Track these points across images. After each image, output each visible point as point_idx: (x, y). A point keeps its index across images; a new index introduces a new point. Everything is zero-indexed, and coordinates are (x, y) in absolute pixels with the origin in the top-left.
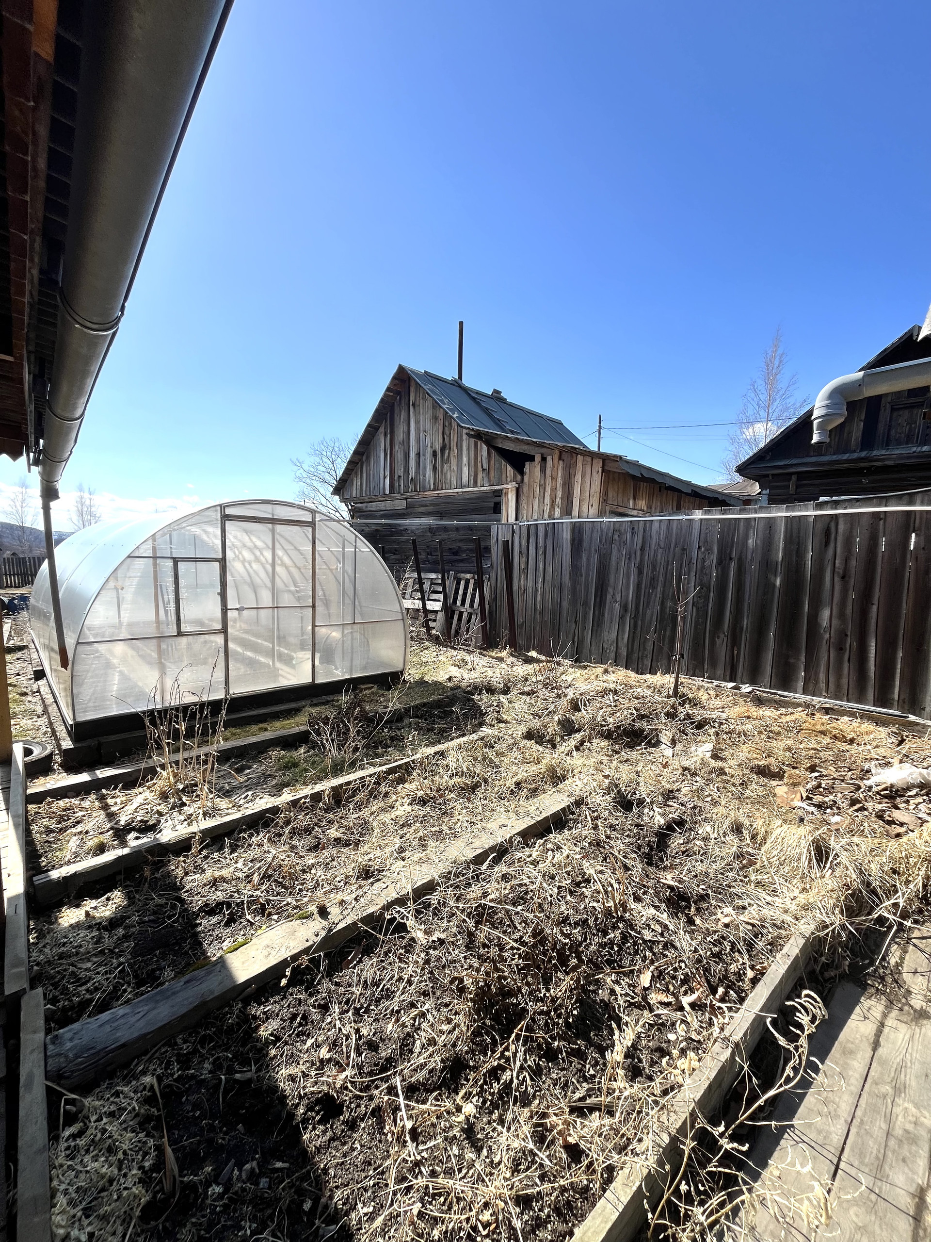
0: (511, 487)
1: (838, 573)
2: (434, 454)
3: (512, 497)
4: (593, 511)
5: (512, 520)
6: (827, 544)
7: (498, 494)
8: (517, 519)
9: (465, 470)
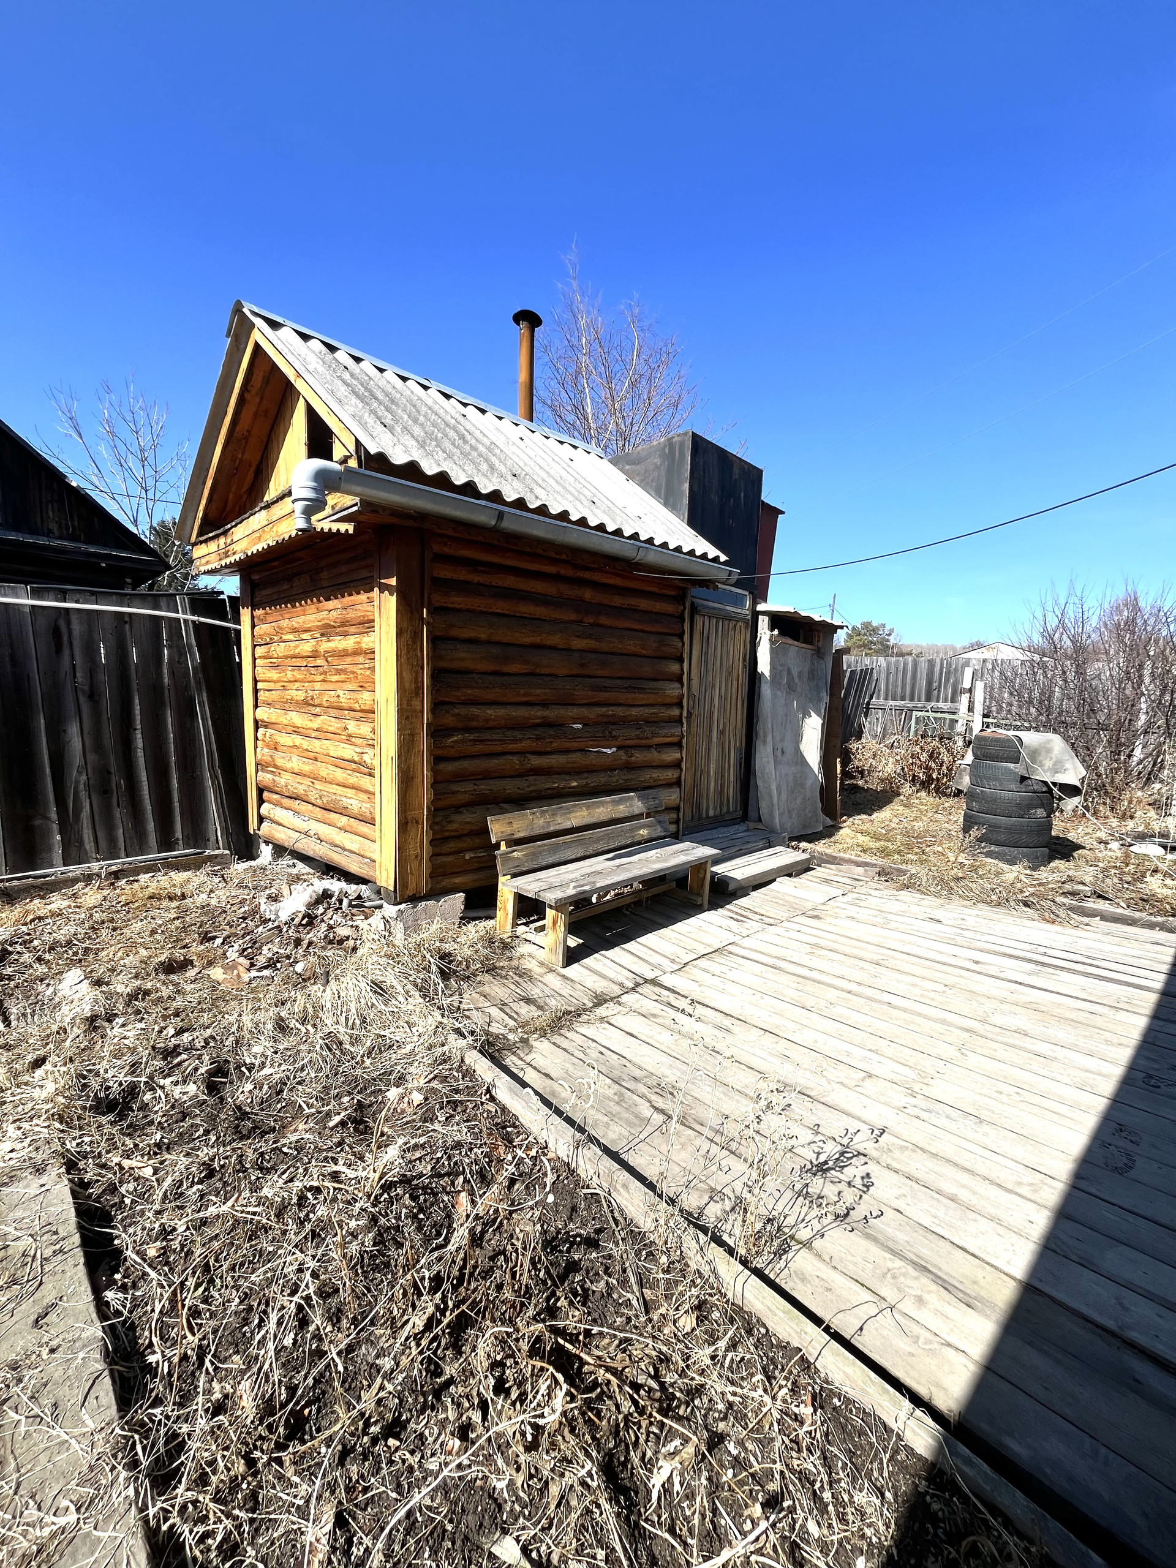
1: (83, 691)
6: (59, 649)
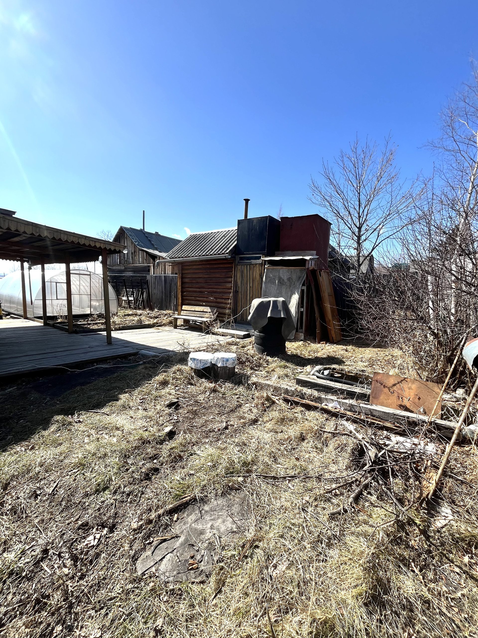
0: (152, 265)
2: (132, 253)
3: (152, 268)
4: (170, 273)
5: (152, 274)
7: (149, 266)
8: (154, 274)
9: (141, 259)
